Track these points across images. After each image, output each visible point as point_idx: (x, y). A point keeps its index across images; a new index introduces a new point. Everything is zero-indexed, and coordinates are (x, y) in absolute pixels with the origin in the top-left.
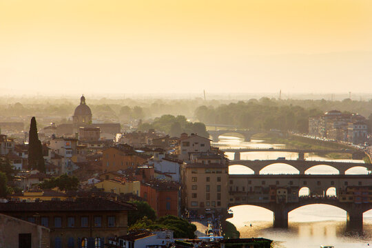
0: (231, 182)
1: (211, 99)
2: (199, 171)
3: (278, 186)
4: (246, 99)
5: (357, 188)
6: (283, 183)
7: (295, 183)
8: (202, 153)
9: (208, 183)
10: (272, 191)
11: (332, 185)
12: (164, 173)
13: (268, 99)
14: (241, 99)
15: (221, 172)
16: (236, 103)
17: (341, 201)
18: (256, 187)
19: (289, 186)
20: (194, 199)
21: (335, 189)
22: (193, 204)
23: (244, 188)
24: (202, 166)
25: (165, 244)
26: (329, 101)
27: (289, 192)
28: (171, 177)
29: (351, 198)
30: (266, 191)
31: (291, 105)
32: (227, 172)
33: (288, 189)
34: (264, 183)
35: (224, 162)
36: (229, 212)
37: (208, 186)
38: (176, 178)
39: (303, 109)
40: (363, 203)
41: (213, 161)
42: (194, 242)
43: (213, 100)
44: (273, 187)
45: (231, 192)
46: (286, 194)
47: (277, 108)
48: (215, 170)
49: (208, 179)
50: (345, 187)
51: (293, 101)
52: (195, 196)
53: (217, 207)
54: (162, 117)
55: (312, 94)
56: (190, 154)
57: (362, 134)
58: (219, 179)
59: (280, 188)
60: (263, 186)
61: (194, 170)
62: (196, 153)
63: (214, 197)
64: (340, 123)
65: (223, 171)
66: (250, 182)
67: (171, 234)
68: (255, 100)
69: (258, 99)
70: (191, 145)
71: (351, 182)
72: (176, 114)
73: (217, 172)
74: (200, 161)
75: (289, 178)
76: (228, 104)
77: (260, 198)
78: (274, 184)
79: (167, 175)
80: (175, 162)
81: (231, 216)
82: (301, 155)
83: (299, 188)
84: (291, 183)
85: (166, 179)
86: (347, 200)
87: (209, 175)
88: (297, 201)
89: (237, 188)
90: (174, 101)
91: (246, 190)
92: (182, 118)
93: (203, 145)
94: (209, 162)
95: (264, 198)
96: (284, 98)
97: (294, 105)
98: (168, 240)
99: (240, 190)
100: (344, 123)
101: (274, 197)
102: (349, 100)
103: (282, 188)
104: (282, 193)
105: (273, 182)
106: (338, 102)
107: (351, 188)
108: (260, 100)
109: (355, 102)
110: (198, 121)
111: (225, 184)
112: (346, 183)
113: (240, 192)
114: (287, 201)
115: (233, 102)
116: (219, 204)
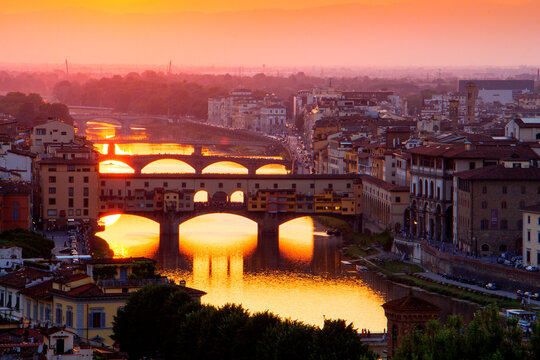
0: (103, 184)
1: (76, 72)
2: (58, 168)
3: (166, 189)
4: (123, 73)
5: (272, 192)
6: (174, 185)
7: (190, 184)
8: (63, 143)
9: (71, 185)
10: (158, 196)
11: (239, 187)
12: (10, 171)
13: (153, 73)
14: (117, 73)
15: (88, 170)
16: (110, 77)
17: (250, 209)
18: (137, 191)
19: (181, 189)
20: (53, 207)
21: (242, 193)
22: (51, 213)
23: (120, 192)
24: (63, 162)
25: (10, 266)
26: (235, 77)
27: (181, 197)
28: (19, 176)
29: (263, 206)
30: (149, 196)
31: (185, 81)
32: (97, 170)
33: (179, 193)
34: (147, 185)
35: (93, 156)
36: (100, 224)
37: (71, 189)
38: (27, 177)
39: (200, 87)
40: (279, 213)
41: (77, 155)
42: (50, 262)
43: (79, 74)
44: (160, 191)
45: (103, 198)
46: (177, 200)
47: (165, 86)
48: (81, 168)
49: (71, 179)
50: (256, 190)
51: (187, 76)
52: (52, 201)
53: (82, 216)
54: (8, 95)
55: (213, 68)
56: (46, 145)
57: (279, 121)
58: (86, 180)
59: (168, 191)
60: (146, 189)
61: (52, 167)
62: (54, 143)
63: (79, 203)
64: (250, 106)
65: (92, 169)
66: (128, 184)
67: (18, 252)
68: (137, 74)
69: (140, 73)
70: (48, 132)
71: (264, 185)
72: (27, 91)
73: (84, 170)
74: (61, 155)
75: (179, 178)
76: (99, 78)
77: (142, 205)
78: (161, 186)
79: (14, 174)
80: (25, 155)
81: (102, 229)
82: (198, 149)
83: (193, 192)
84: (184, 185)
85: (14, 178)
86: (259, 208)
87: (71, 174)
88: (191, 208)
89: (111, 191)
90: (24, 74)
91: (123, 195)
92: (35, 98)
93: (64, 133)
94: (73, 156)
95: (148, 206)
96: (174, 72)
97: (189, 82)
98: (16, 261)
99: (115, 193)
100: (255, 105)
101: (160, 204)
102: (262, 75)
103: (172, 192)
104: (172, 199)
105: (159, 184)
106: (247, 78)
107: (263, 192)
108: (143, 74)
109: (270, 78)
110: (58, 102)
111: (94, 186)
112: (257, 186)
113: (115, 197)
114: (178, 209)
115: (106, 76)
116: (86, 213)
